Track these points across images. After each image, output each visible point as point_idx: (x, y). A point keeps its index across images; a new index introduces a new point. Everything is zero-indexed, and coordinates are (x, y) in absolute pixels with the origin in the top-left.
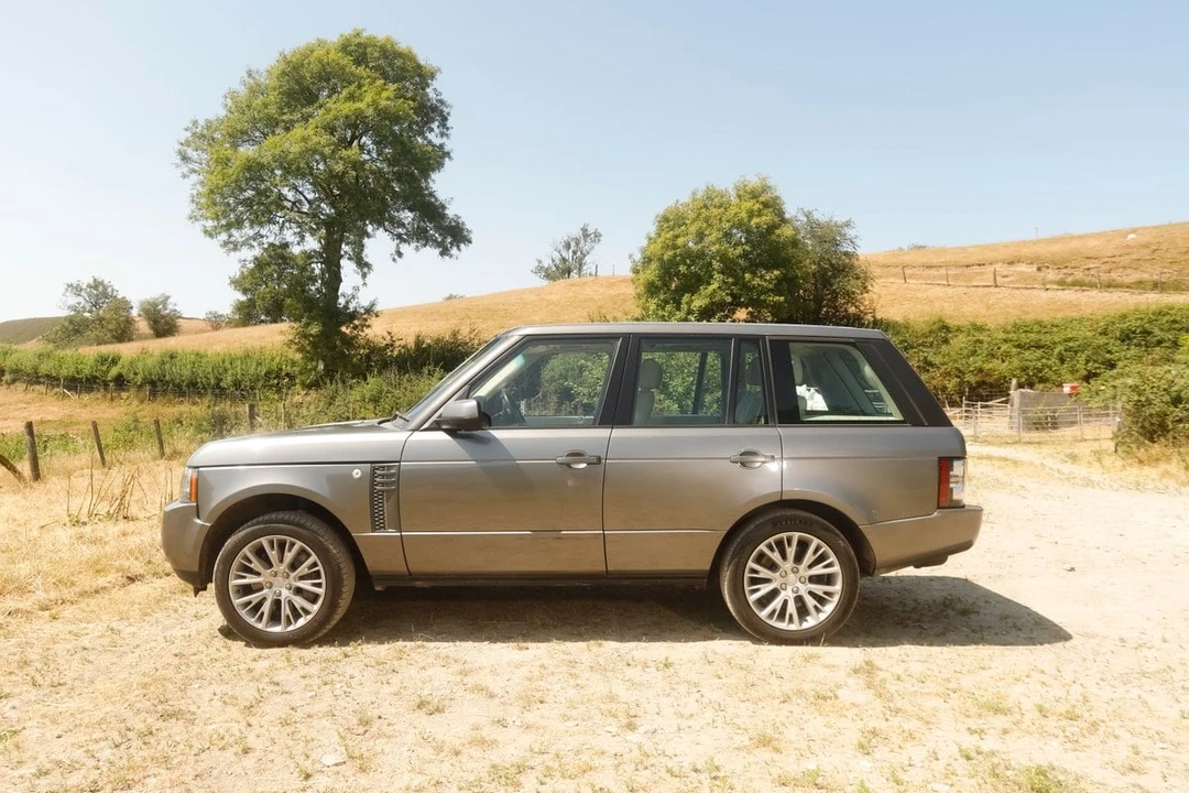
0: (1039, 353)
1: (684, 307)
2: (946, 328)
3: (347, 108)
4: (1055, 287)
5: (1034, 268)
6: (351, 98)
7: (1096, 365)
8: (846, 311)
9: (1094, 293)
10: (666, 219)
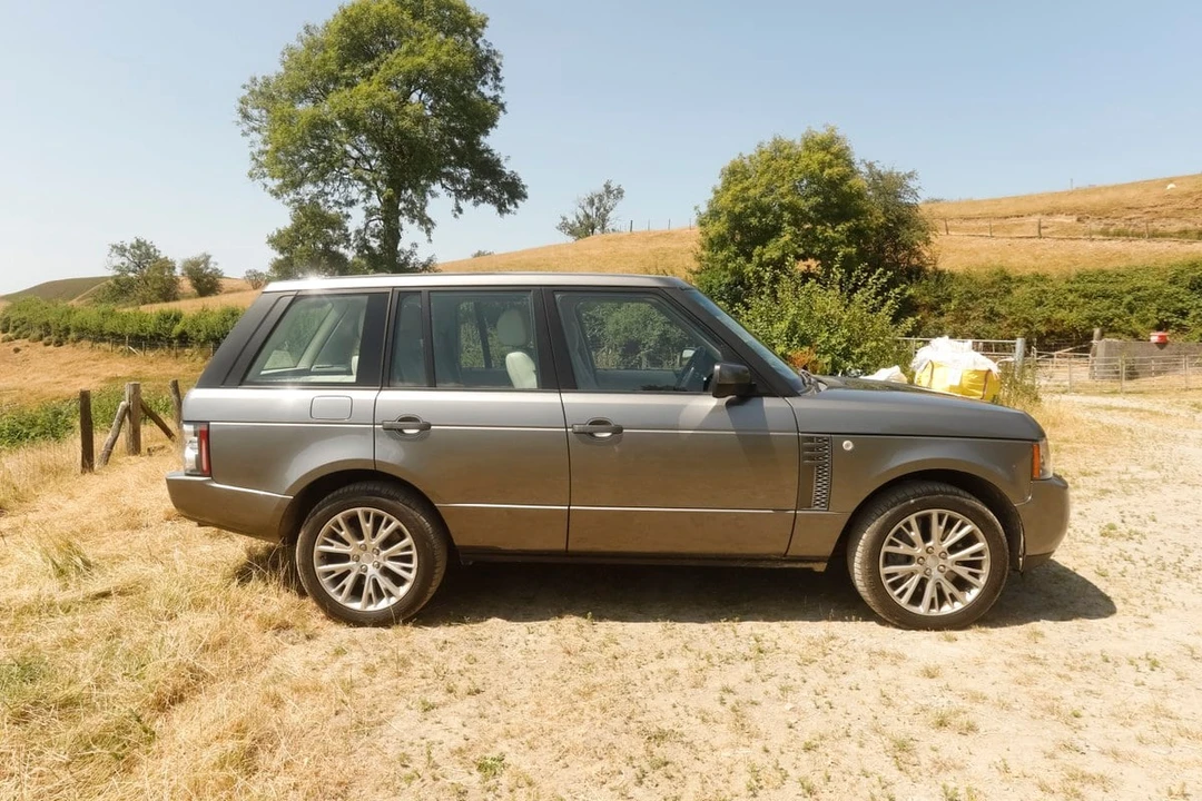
0: (1107, 302)
1: (755, 259)
2: (1007, 278)
3: (408, 64)
4: (1101, 237)
5: (1074, 218)
6: (410, 52)
7: (1168, 314)
8: (909, 262)
9: (1142, 243)
10: (733, 172)
